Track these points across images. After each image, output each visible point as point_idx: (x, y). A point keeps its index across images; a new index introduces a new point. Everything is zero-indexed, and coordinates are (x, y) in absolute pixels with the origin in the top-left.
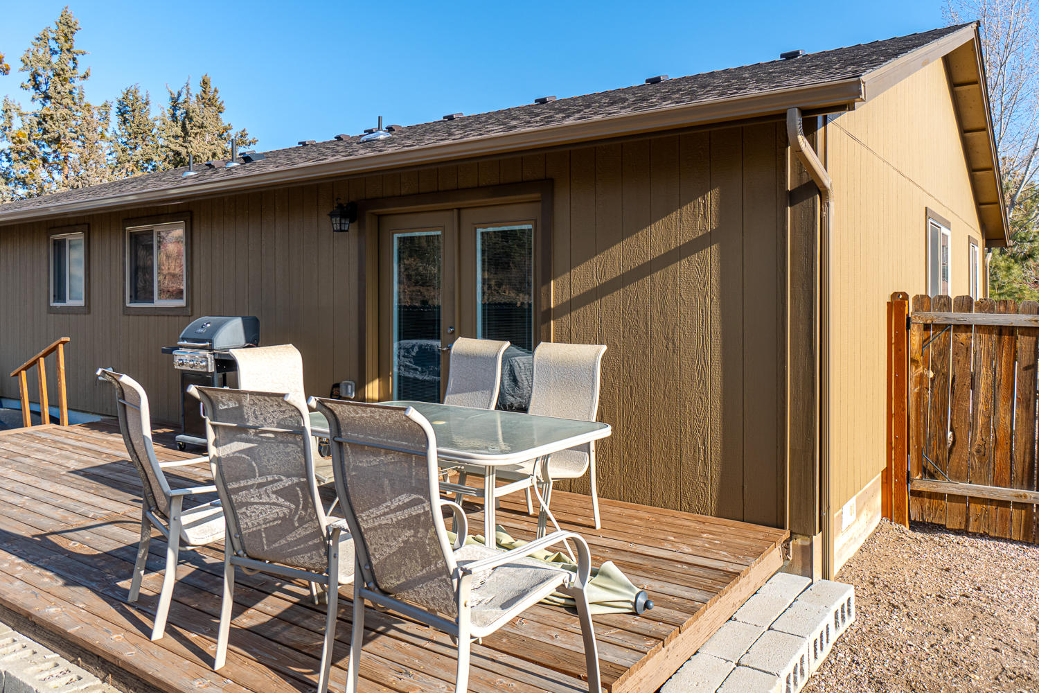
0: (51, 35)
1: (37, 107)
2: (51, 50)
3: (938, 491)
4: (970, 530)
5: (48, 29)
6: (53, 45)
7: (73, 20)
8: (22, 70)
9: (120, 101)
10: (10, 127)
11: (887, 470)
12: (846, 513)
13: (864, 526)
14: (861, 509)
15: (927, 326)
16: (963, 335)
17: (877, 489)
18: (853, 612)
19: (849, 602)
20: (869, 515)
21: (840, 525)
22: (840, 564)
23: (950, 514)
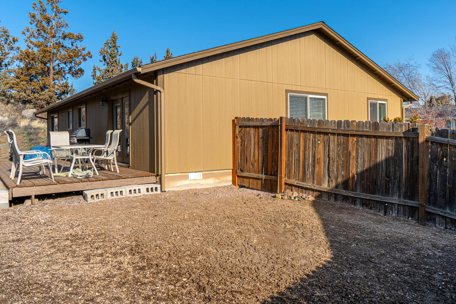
0: (109, 42)
1: (106, 67)
2: (109, 47)
3: (243, 176)
4: (250, 187)
5: (108, 40)
6: (110, 45)
7: (116, 35)
8: (100, 55)
9: (132, 62)
10: (95, 75)
11: (233, 170)
12: (192, 176)
13: (210, 183)
14: (209, 178)
15: (240, 127)
16: (248, 129)
17: (226, 175)
18: (159, 191)
19: (156, 188)
20: (218, 181)
21: (187, 178)
22: (187, 188)
23: (246, 182)
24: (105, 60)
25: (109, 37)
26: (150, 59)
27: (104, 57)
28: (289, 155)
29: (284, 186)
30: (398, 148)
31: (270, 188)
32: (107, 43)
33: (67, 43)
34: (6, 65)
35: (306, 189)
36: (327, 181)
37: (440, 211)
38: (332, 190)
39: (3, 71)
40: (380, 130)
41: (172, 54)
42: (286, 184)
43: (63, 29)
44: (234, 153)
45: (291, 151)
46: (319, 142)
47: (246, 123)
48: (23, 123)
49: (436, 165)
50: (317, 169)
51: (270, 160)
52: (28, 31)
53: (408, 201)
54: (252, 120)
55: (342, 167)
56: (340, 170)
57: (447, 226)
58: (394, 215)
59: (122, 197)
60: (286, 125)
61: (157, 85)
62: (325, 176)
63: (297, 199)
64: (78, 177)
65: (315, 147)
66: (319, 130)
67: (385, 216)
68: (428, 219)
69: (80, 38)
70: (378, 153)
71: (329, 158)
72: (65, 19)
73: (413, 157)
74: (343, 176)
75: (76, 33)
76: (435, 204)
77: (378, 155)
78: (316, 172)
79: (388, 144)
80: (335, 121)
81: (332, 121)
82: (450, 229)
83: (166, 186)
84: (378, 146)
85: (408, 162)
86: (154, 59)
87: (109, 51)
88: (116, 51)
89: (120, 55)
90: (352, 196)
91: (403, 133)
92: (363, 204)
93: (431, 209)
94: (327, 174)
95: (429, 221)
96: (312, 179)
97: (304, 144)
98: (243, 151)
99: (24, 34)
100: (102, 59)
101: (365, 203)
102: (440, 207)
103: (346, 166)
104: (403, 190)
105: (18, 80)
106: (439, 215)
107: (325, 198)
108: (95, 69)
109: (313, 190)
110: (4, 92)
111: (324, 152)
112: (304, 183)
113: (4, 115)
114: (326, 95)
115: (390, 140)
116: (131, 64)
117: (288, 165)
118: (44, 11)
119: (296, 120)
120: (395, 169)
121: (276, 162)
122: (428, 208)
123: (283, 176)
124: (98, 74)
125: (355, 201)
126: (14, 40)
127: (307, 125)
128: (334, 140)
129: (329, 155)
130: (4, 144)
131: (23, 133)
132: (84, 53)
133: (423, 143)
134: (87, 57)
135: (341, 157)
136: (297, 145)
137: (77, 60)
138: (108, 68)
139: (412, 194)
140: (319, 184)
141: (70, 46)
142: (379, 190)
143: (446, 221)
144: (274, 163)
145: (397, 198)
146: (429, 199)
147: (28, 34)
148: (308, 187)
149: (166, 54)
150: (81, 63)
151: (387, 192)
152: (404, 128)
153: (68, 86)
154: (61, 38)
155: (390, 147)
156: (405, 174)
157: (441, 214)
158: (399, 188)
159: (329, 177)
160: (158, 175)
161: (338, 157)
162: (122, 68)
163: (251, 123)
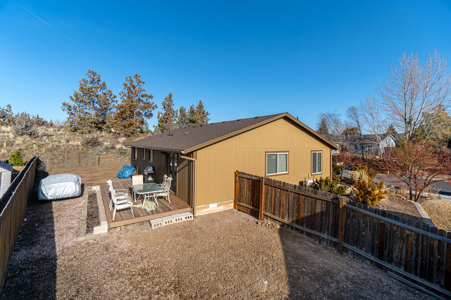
3: (240, 204)
4: (244, 212)
5: (167, 97)
6: (168, 100)
7: (172, 94)
8: (162, 106)
10: (159, 117)
11: (234, 200)
12: (211, 206)
13: (222, 208)
14: (221, 206)
15: (239, 177)
16: (243, 179)
17: (231, 203)
18: (192, 218)
19: (191, 217)
20: (226, 207)
21: (208, 207)
22: (208, 213)
23: (241, 209)
24: (165, 108)
25: (167, 95)
26: (190, 107)
27: (164, 107)
28: (266, 199)
29: (263, 216)
30: (328, 207)
31: (255, 215)
32: (166, 99)
33: (144, 99)
34: (110, 109)
35: (276, 220)
36: (287, 218)
37: (350, 247)
38: (290, 223)
39: (108, 112)
40: (318, 195)
41: (202, 103)
42: (264, 214)
43: (142, 92)
44: (235, 191)
45: (267, 196)
46: (283, 195)
47: (242, 175)
48: (118, 146)
49: (349, 221)
50: (281, 209)
51: (255, 199)
52: (123, 93)
53: (333, 238)
54: (246, 174)
55: (296, 211)
56: (295, 213)
57: (355, 256)
58: (324, 244)
59: (171, 224)
60: (265, 182)
61: (193, 158)
62: (286, 214)
63: (270, 227)
64: (147, 211)
65: (281, 197)
66: (283, 188)
67: (320, 245)
68: (344, 250)
69: (151, 97)
70: (317, 207)
71: (288, 204)
72: (143, 86)
73: (336, 214)
74: (296, 216)
75: (149, 94)
76: (348, 243)
77: (316, 209)
78: (281, 211)
79: (322, 203)
80: (292, 185)
81: (291, 184)
82: (356, 258)
83: (196, 213)
84: (317, 204)
85: (333, 216)
86: (192, 107)
87: (167, 103)
88: (171, 103)
89: (173, 105)
90: (301, 229)
91: (331, 199)
92: (307, 234)
93: (345, 245)
94: (287, 213)
95: (344, 251)
96: (278, 214)
97: (274, 194)
98: (240, 191)
99: (120, 94)
100: (163, 108)
101: (308, 234)
102: (351, 245)
103: (298, 211)
104: (330, 231)
105: (116, 121)
106: (350, 249)
107: (286, 227)
108: (159, 114)
109: (279, 221)
110: (108, 126)
111: (286, 201)
112: (274, 216)
113: (108, 140)
114: (288, 152)
115: (323, 202)
116: (179, 110)
117: (266, 204)
118: (132, 82)
119: (271, 179)
120: (326, 218)
121: (258, 201)
122: (344, 244)
123: (263, 210)
124: (161, 116)
125: (303, 232)
126: (115, 97)
127: (277, 184)
128: (292, 195)
129: (288, 203)
130: (107, 159)
131: (118, 153)
132: (153, 105)
133: (342, 208)
134: (155, 108)
135: (296, 206)
136: (271, 194)
137: (149, 109)
138: (166, 112)
139: (335, 234)
140: (283, 218)
141: (146, 101)
142: (316, 228)
143: (354, 253)
144: (257, 201)
145: (326, 235)
146: (345, 239)
147: (122, 95)
148: (277, 219)
149: (199, 103)
150: (151, 111)
151: (321, 231)
152: (331, 196)
153: (144, 121)
154: (140, 96)
155: (323, 206)
156: (331, 223)
157: (351, 249)
158: (328, 229)
159: (289, 215)
160: (192, 207)
161: (294, 205)
162: (175, 112)
163: (245, 176)
